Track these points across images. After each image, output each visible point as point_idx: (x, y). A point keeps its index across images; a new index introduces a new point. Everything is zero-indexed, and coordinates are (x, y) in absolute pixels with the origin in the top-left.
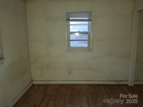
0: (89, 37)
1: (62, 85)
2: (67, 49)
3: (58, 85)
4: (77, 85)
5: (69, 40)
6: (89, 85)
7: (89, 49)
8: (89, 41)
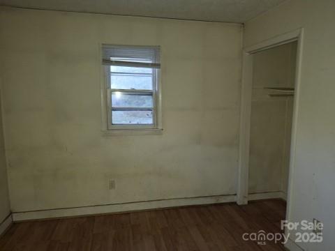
0: (156, 102)
1: (92, 218)
2: (104, 128)
3: (81, 217)
4: (127, 214)
5: (110, 109)
6: (156, 211)
7: (155, 129)
8: (155, 111)
